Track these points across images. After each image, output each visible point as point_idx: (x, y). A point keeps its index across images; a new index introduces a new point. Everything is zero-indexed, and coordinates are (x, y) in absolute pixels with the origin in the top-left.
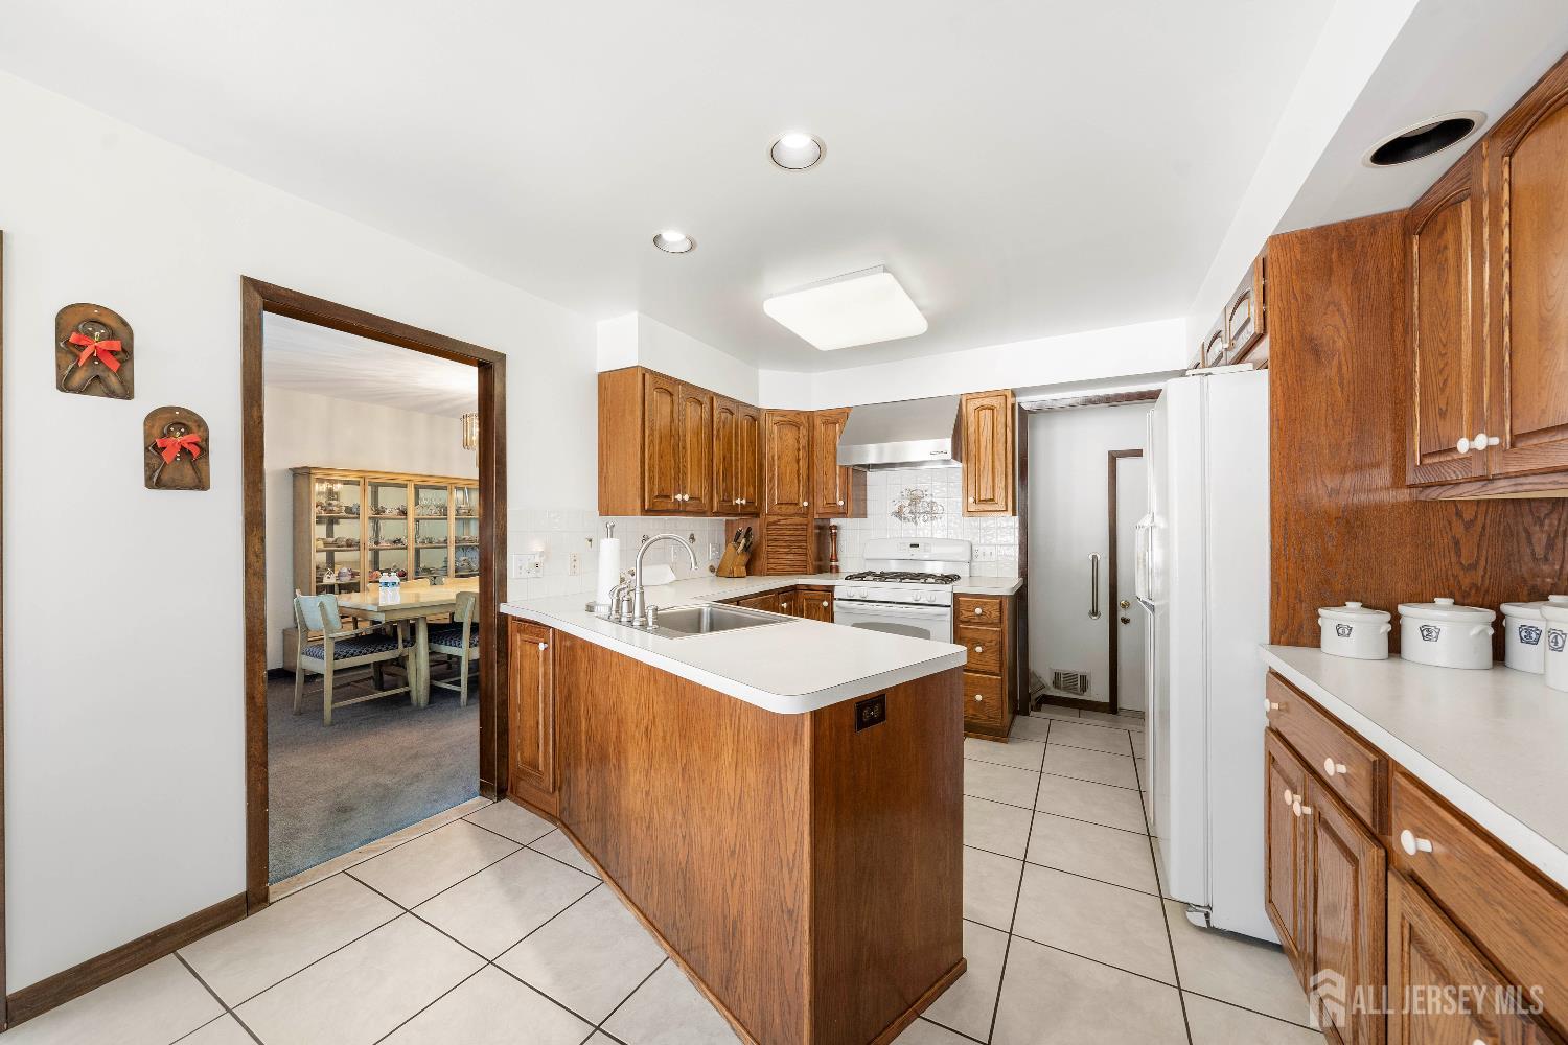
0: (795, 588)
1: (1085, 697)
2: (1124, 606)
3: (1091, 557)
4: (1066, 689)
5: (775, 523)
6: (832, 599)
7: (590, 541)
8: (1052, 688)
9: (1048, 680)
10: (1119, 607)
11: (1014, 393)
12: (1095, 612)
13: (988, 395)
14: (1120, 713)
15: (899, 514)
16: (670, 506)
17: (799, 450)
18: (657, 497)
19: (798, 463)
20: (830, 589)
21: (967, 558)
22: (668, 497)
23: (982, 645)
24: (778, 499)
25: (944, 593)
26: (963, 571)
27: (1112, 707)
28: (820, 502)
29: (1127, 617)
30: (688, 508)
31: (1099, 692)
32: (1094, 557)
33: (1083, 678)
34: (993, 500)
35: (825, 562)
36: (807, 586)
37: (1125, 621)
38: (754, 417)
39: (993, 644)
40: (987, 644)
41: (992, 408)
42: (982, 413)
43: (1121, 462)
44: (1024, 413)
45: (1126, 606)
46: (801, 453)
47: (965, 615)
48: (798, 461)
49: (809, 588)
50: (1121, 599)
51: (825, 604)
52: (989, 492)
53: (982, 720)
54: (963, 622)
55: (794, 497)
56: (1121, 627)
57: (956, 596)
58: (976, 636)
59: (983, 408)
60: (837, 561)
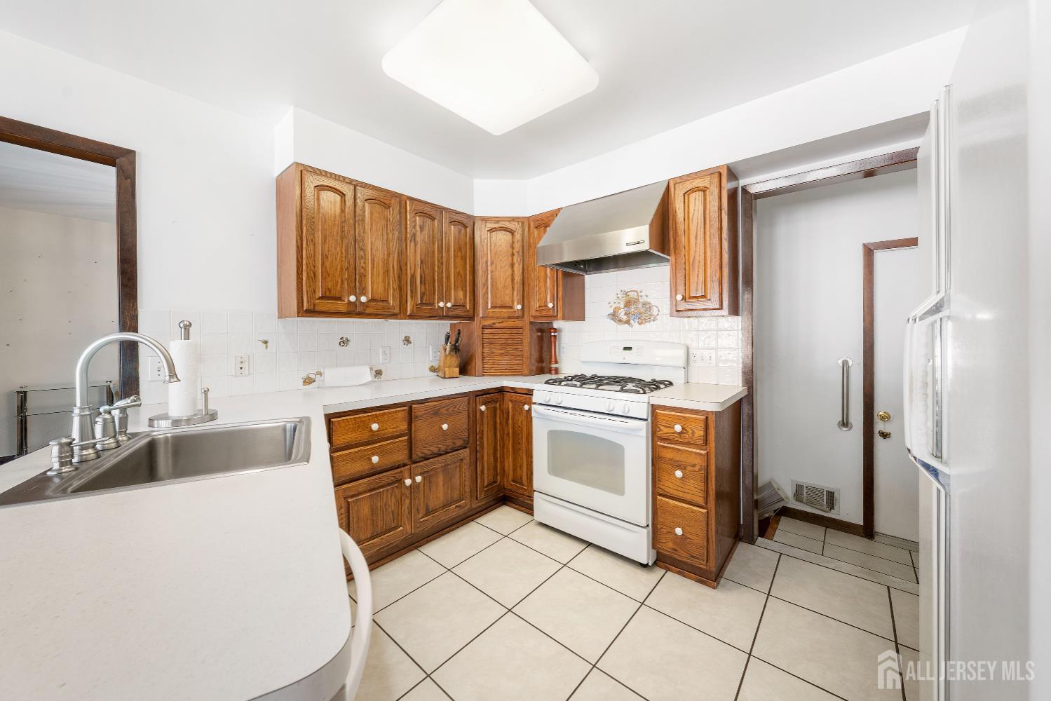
0: (501, 390)
1: (832, 515)
2: (883, 418)
3: (840, 362)
4: (808, 503)
5: (491, 327)
6: (530, 403)
7: (266, 342)
8: (794, 502)
9: (788, 491)
10: (876, 419)
11: (732, 174)
12: (845, 423)
13: (697, 175)
14: (877, 538)
15: (614, 316)
16: (343, 309)
17: (513, 254)
18: (320, 298)
19: (513, 267)
20: (529, 393)
21: (682, 362)
22: (340, 299)
23: (683, 468)
24: (492, 304)
25: (638, 404)
26: (677, 377)
27: (867, 530)
28: (535, 305)
29: (887, 431)
30: (368, 311)
31: (850, 509)
32: (845, 363)
33: (831, 495)
34: (704, 297)
35: (544, 364)
36: (512, 388)
37: (885, 435)
38: (465, 222)
39: (697, 468)
40: (690, 468)
41: (704, 190)
42: (693, 196)
43: (879, 256)
44: (751, 198)
45: (886, 418)
46: (515, 258)
47: (664, 431)
48: (512, 265)
49: (514, 390)
50: (879, 409)
51: (526, 407)
52: (701, 287)
53: (682, 556)
54: (662, 439)
55: (507, 300)
56: (879, 443)
57: (654, 408)
58: (677, 457)
59: (693, 190)
60: (556, 362)
